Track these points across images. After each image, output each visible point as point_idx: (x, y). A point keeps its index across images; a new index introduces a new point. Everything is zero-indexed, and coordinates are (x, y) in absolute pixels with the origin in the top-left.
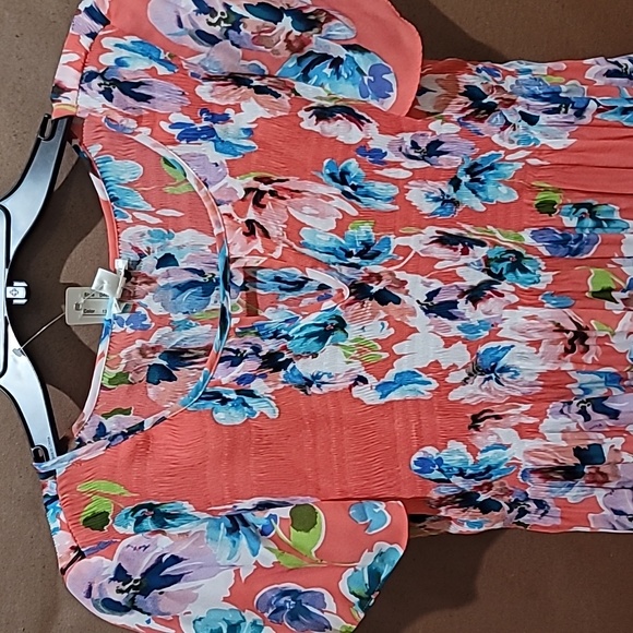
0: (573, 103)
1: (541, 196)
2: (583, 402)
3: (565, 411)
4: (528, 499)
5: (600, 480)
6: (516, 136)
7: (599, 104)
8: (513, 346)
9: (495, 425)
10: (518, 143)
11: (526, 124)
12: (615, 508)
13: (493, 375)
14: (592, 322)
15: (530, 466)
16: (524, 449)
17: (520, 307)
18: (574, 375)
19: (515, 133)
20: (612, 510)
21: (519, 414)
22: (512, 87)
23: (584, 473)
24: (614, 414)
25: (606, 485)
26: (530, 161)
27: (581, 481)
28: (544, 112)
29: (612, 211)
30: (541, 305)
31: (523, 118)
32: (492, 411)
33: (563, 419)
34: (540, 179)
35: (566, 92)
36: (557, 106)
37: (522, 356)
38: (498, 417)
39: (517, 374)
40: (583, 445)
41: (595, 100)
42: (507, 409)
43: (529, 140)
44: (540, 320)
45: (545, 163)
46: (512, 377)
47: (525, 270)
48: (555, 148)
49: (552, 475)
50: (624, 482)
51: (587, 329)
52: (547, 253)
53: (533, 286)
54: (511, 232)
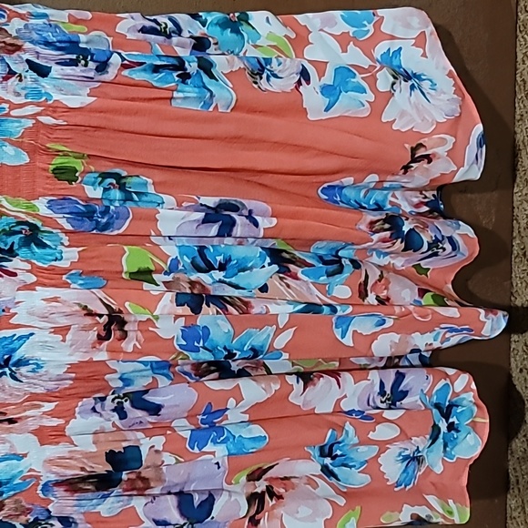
0: (92, 55)
1: (58, 161)
2: (119, 397)
3: (98, 407)
4: (50, 517)
5: (141, 486)
6: (23, 89)
7: (123, 59)
8: (32, 334)
9: (9, 431)
10: (26, 96)
11: (35, 75)
12: (157, 518)
13: (7, 370)
14: (127, 304)
15: (53, 477)
16: (44, 458)
17: (37, 288)
18: (112, 364)
19: (23, 84)
20: (154, 520)
21: (41, 415)
22: (18, 31)
23: (121, 480)
24: (155, 409)
25: (147, 492)
26: (42, 119)
27: (117, 490)
28: (57, 63)
29: (145, 184)
30: (67, 285)
31: (31, 68)
32: (5, 414)
33: (95, 418)
34: (57, 140)
35: (87, 43)
36: (74, 57)
37: (45, 346)
38: (11, 421)
39: (39, 367)
40: (118, 448)
41: (119, 54)
42: (25, 411)
43: (39, 94)
44: (64, 302)
45: (60, 122)
46: (33, 371)
47: (42, 245)
48: (71, 105)
49: (81, 486)
50: (169, 487)
51: (120, 312)
52: (68, 227)
53: (53, 263)
54: (22, 201)
